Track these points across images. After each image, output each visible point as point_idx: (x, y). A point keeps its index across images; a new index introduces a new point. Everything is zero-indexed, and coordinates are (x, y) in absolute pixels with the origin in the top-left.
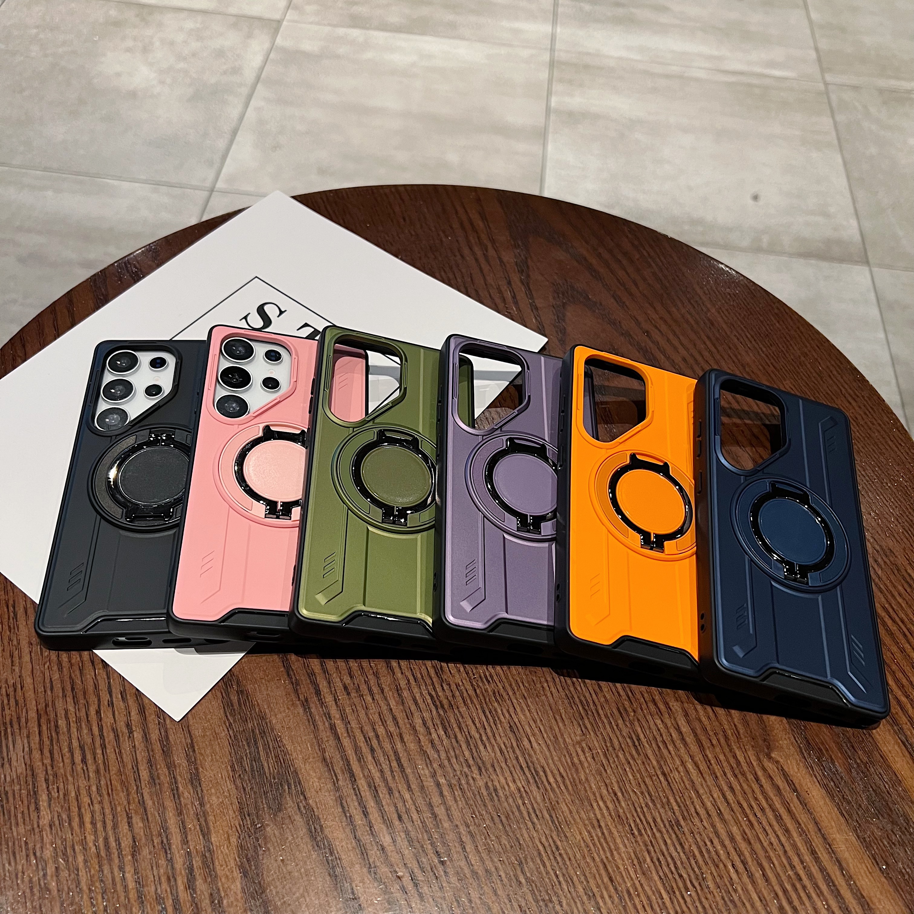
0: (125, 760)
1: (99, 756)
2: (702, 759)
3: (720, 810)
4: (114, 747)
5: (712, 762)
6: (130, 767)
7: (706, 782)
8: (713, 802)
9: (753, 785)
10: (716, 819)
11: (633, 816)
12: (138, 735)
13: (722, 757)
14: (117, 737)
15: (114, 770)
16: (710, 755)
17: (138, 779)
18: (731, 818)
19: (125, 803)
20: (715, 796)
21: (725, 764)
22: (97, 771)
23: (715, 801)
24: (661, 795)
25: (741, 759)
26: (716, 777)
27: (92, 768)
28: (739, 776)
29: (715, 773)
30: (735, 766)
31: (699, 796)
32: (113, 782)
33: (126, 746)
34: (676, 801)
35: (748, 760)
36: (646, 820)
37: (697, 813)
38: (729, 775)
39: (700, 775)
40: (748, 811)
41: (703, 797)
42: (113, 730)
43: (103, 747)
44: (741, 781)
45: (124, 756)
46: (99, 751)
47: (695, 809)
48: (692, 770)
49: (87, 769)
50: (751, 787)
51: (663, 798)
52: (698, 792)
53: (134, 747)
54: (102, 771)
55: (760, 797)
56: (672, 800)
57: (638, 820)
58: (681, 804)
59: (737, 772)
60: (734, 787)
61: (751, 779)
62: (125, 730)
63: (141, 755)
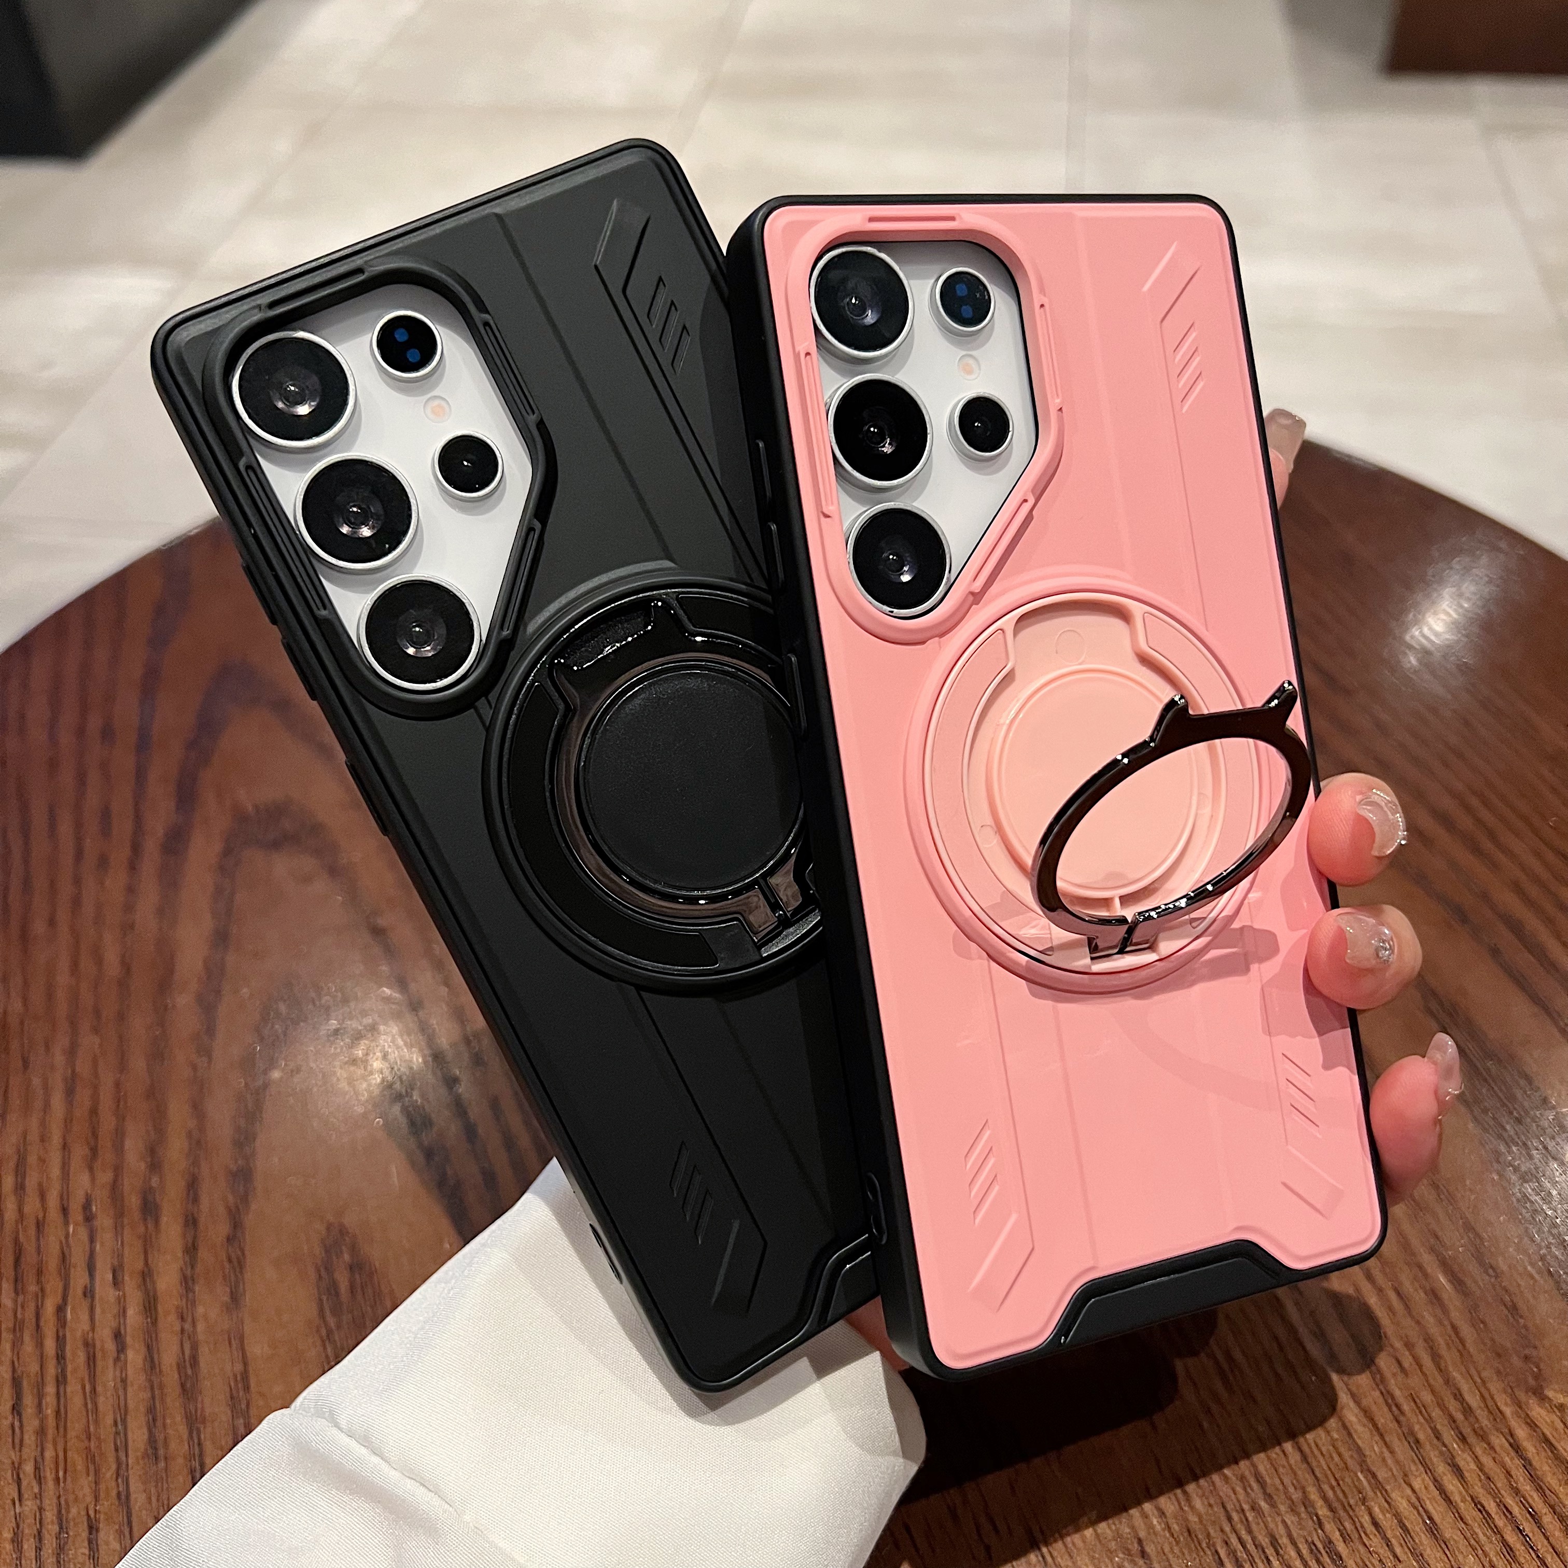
0: (101, 1407)
1: (50, 1400)
2: (1381, 1400)
3: (1430, 1518)
4: (82, 1380)
5: (1406, 1407)
6: (109, 1420)
7: (1392, 1452)
8: (1414, 1500)
9: (1507, 1459)
10: (1424, 1541)
11: (1222, 1530)
12: (135, 1356)
13: (1427, 1397)
14: (91, 1360)
15: (75, 1428)
16: (1397, 1393)
17: (121, 1447)
18: (1457, 1536)
19: (89, 1499)
20: (1417, 1484)
21: (1436, 1413)
22: (41, 1432)
23: (1418, 1499)
24: (1287, 1481)
25: (1473, 1400)
26: (1417, 1441)
27: (31, 1424)
28: (1472, 1439)
29: (1412, 1433)
30: (1459, 1416)
31: (1378, 1485)
32: (69, 1454)
33: (108, 1376)
34: (1325, 1498)
35: (1490, 1403)
36: (1254, 1539)
37: (1375, 1524)
38: (1448, 1435)
39: (1377, 1438)
40: (1500, 1522)
41: (1388, 1488)
42: (86, 1344)
43: (61, 1380)
44: (1479, 1451)
45: (101, 1400)
46: (50, 1389)
47: (1370, 1514)
48: (1360, 1428)
49: (21, 1427)
50: (1503, 1465)
51: (1291, 1489)
52: (1374, 1476)
53: (124, 1381)
54: (51, 1432)
55: (1527, 1487)
56: (1314, 1496)
57: (1234, 1541)
58: (1336, 1504)
59: (1467, 1431)
60: (1462, 1464)
61: (1502, 1447)
62: (111, 1346)
63: (137, 1398)
